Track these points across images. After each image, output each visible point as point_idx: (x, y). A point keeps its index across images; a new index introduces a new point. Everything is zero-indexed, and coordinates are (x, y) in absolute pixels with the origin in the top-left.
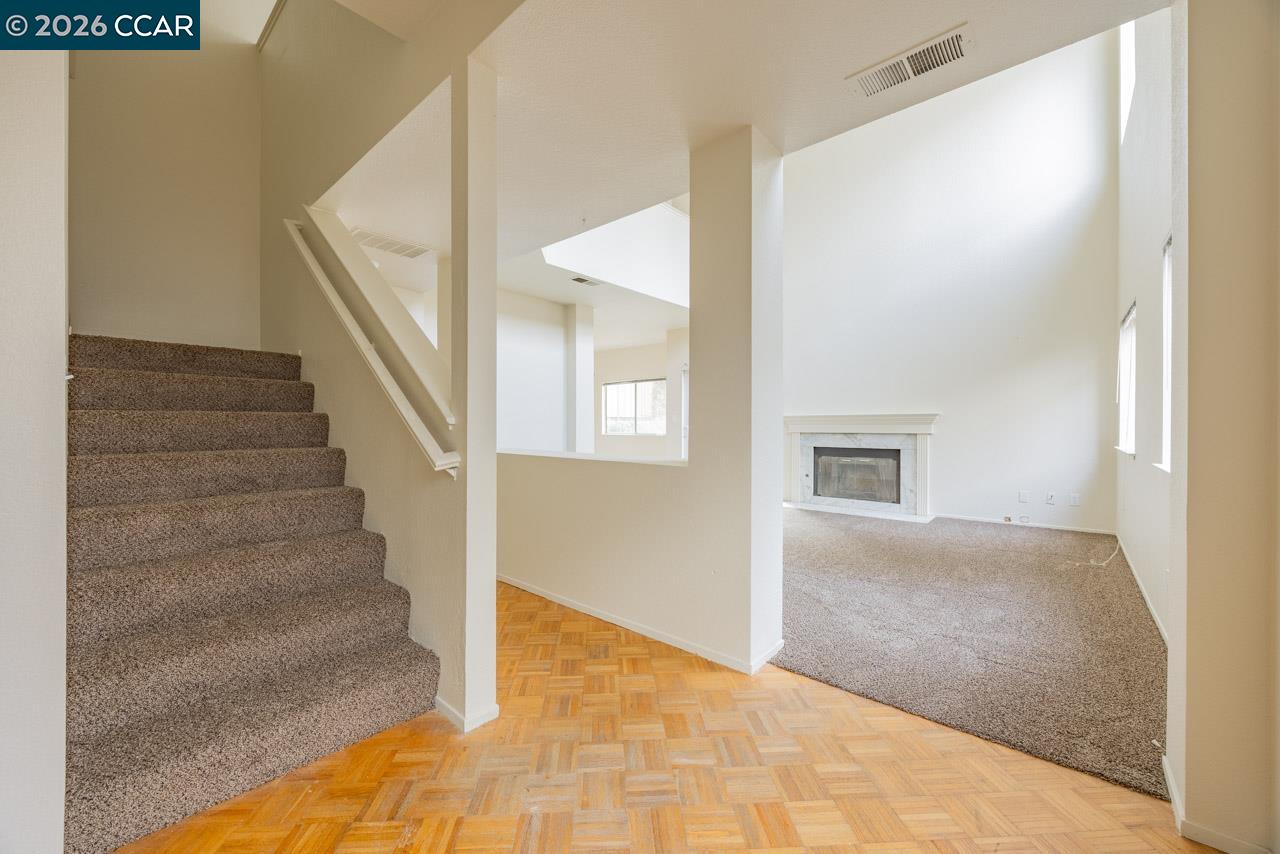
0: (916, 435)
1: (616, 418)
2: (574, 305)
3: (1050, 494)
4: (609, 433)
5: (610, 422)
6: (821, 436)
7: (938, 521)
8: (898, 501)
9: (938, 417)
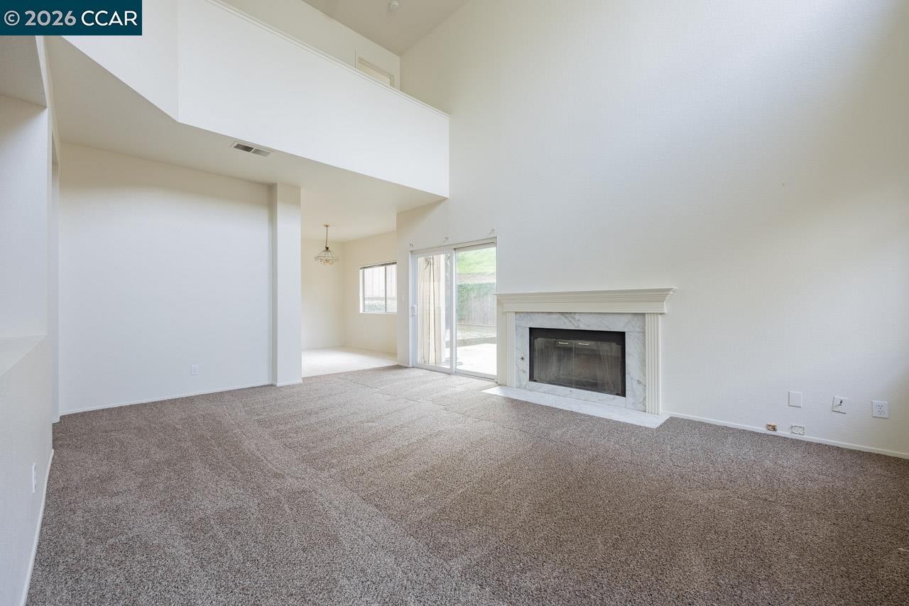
0: (645, 314)
1: (373, 299)
2: (276, 184)
3: (839, 398)
4: (367, 311)
5: (366, 302)
6: (536, 315)
7: (672, 422)
8: (624, 394)
9: (671, 293)
